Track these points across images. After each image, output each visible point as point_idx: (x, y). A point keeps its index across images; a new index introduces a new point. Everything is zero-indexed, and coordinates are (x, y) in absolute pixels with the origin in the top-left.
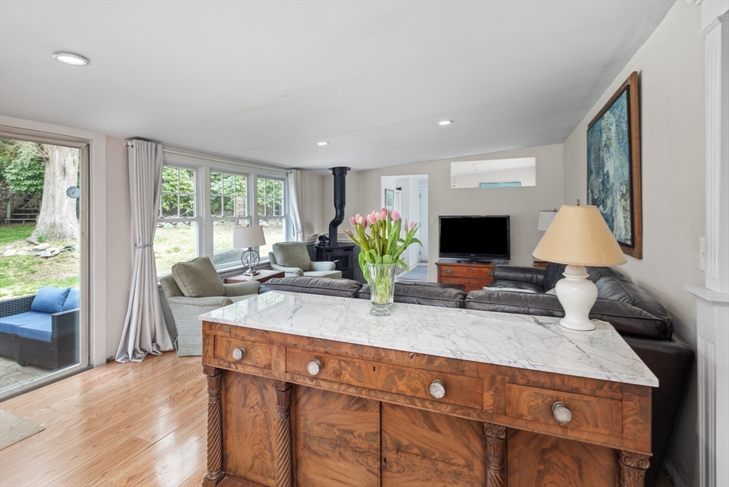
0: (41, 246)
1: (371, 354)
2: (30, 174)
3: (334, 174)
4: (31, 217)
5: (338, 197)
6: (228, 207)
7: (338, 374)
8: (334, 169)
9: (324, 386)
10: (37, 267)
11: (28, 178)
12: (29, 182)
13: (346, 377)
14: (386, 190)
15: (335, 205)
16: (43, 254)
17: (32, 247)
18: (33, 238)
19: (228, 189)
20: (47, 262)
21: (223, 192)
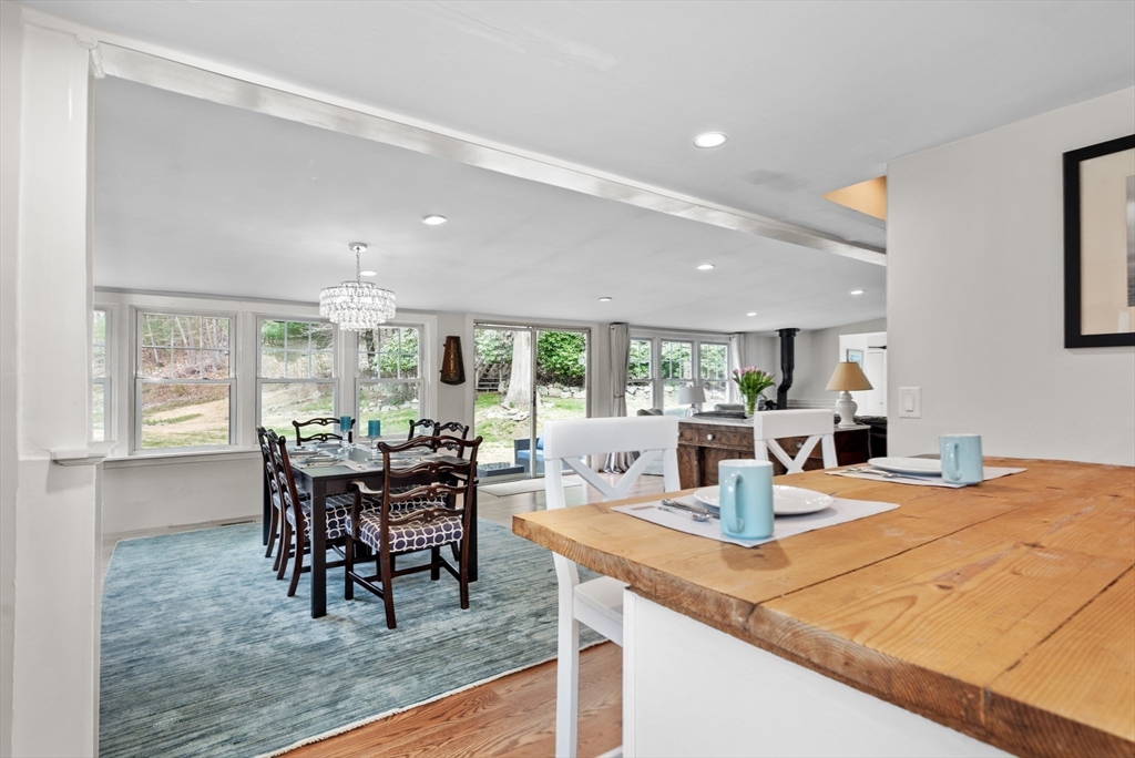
0: (513, 411)
1: (733, 430)
2: (497, 344)
3: (781, 335)
4: (493, 385)
5: (786, 360)
6: (676, 374)
7: (720, 440)
8: (781, 331)
9: (715, 446)
10: (512, 429)
11: (496, 348)
12: (496, 353)
13: (724, 440)
14: (848, 351)
15: (782, 368)
16: (515, 418)
17: (506, 412)
18: (506, 403)
19: (677, 353)
20: (518, 425)
21: (672, 357)
